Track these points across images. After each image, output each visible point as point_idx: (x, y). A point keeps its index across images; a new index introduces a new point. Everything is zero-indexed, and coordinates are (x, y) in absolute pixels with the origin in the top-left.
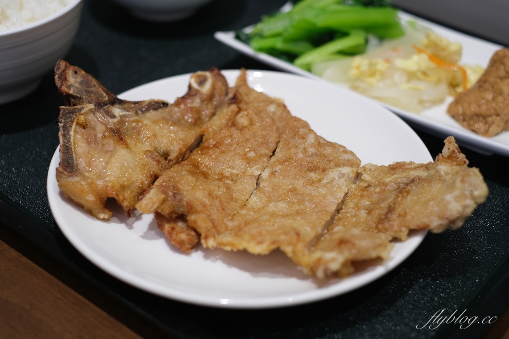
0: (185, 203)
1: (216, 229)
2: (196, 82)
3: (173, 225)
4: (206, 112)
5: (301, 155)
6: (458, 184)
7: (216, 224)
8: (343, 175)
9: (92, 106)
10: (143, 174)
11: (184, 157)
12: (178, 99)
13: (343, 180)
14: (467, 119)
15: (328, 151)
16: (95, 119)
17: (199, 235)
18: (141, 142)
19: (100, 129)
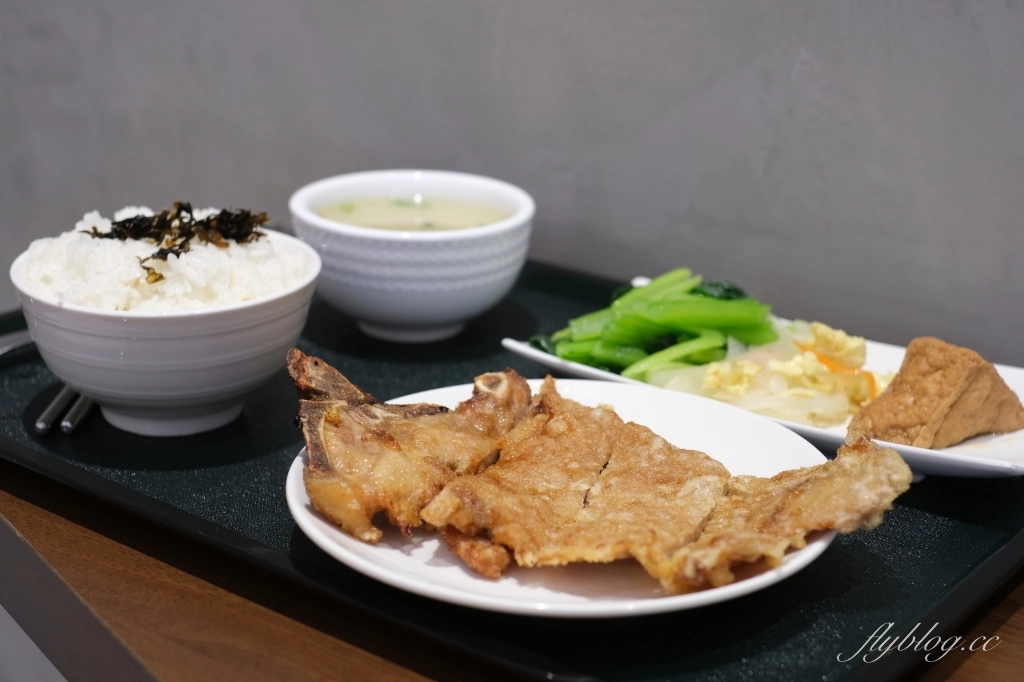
0: (489, 511)
1: (535, 543)
2: (484, 384)
3: (471, 542)
4: (503, 421)
5: (644, 464)
6: (870, 468)
7: (534, 535)
8: (708, 484)
9: (344, 403)
10: (425, 482)
11: (478, 470)
12: (461, 404)
13: (707, 490)
14: (879, 434)
15: (683, 457)
16: (350, 419)
17: (510, 551)
18: (416, 448)
19: (358, 432)
